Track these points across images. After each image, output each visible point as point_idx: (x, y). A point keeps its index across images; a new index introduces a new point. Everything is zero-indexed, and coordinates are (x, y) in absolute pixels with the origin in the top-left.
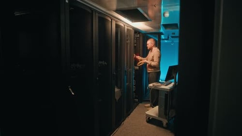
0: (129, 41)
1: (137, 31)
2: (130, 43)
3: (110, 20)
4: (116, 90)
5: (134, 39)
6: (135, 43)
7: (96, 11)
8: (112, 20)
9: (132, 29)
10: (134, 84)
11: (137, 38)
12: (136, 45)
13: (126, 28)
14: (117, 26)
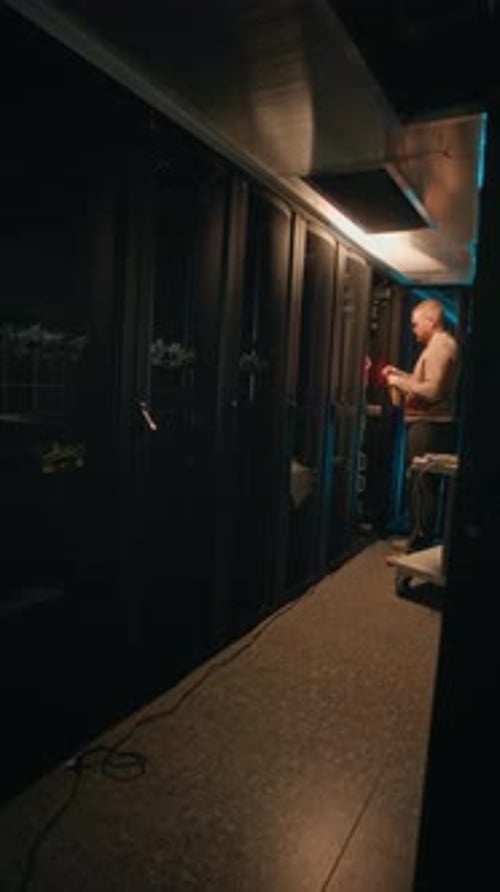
0: (349, 309)
1: (382, 275)
2: (354, 314)
3: (288, 214)
4: (295, 467)
5: (371, 303)
6: (371, 320)
7: (243, 175)
8: (294, 214)
9: (363, 262)
10: (360, 468)
11: (382, 300)
12: (375, 326)
13: (343, 253)
14: (312, 241)
